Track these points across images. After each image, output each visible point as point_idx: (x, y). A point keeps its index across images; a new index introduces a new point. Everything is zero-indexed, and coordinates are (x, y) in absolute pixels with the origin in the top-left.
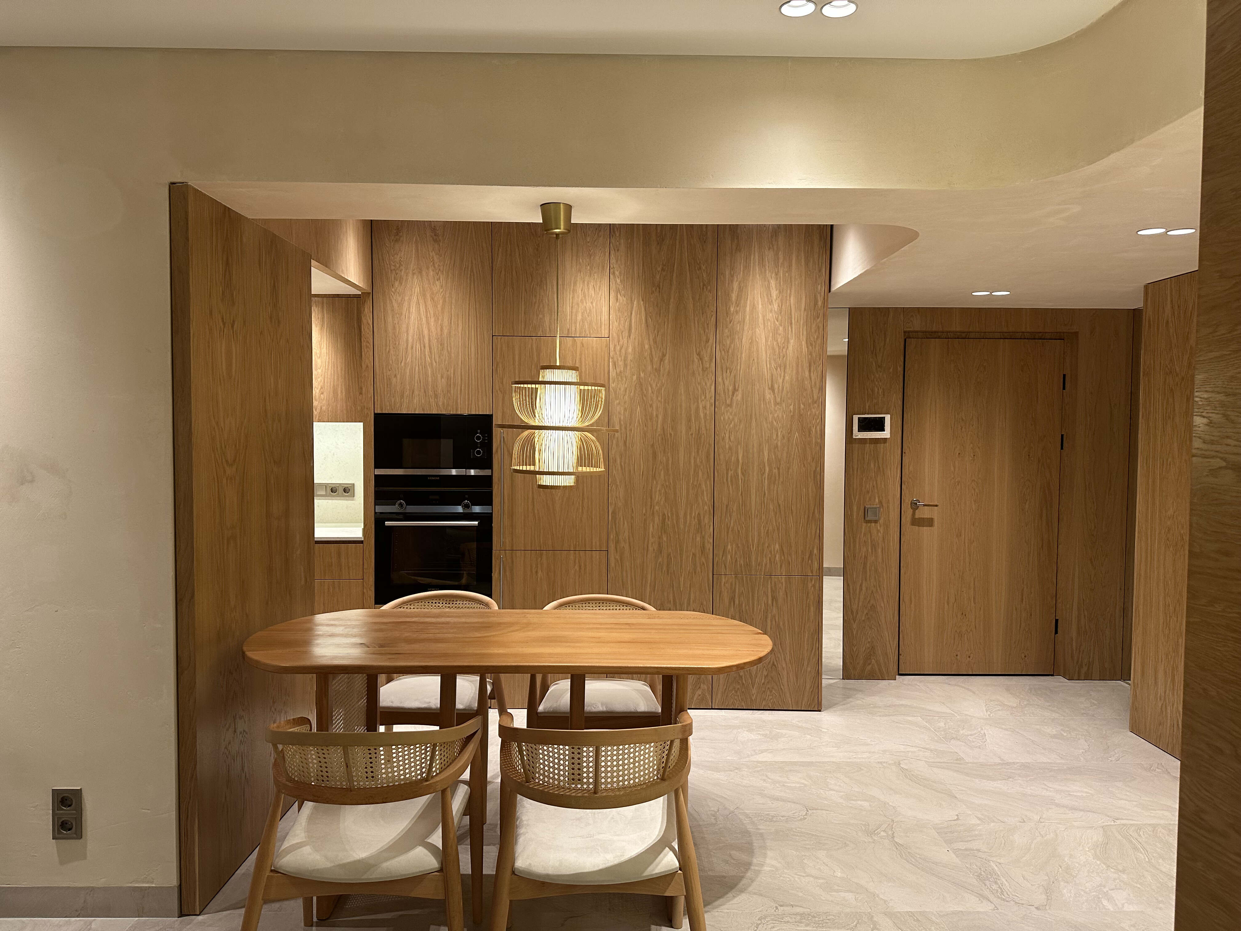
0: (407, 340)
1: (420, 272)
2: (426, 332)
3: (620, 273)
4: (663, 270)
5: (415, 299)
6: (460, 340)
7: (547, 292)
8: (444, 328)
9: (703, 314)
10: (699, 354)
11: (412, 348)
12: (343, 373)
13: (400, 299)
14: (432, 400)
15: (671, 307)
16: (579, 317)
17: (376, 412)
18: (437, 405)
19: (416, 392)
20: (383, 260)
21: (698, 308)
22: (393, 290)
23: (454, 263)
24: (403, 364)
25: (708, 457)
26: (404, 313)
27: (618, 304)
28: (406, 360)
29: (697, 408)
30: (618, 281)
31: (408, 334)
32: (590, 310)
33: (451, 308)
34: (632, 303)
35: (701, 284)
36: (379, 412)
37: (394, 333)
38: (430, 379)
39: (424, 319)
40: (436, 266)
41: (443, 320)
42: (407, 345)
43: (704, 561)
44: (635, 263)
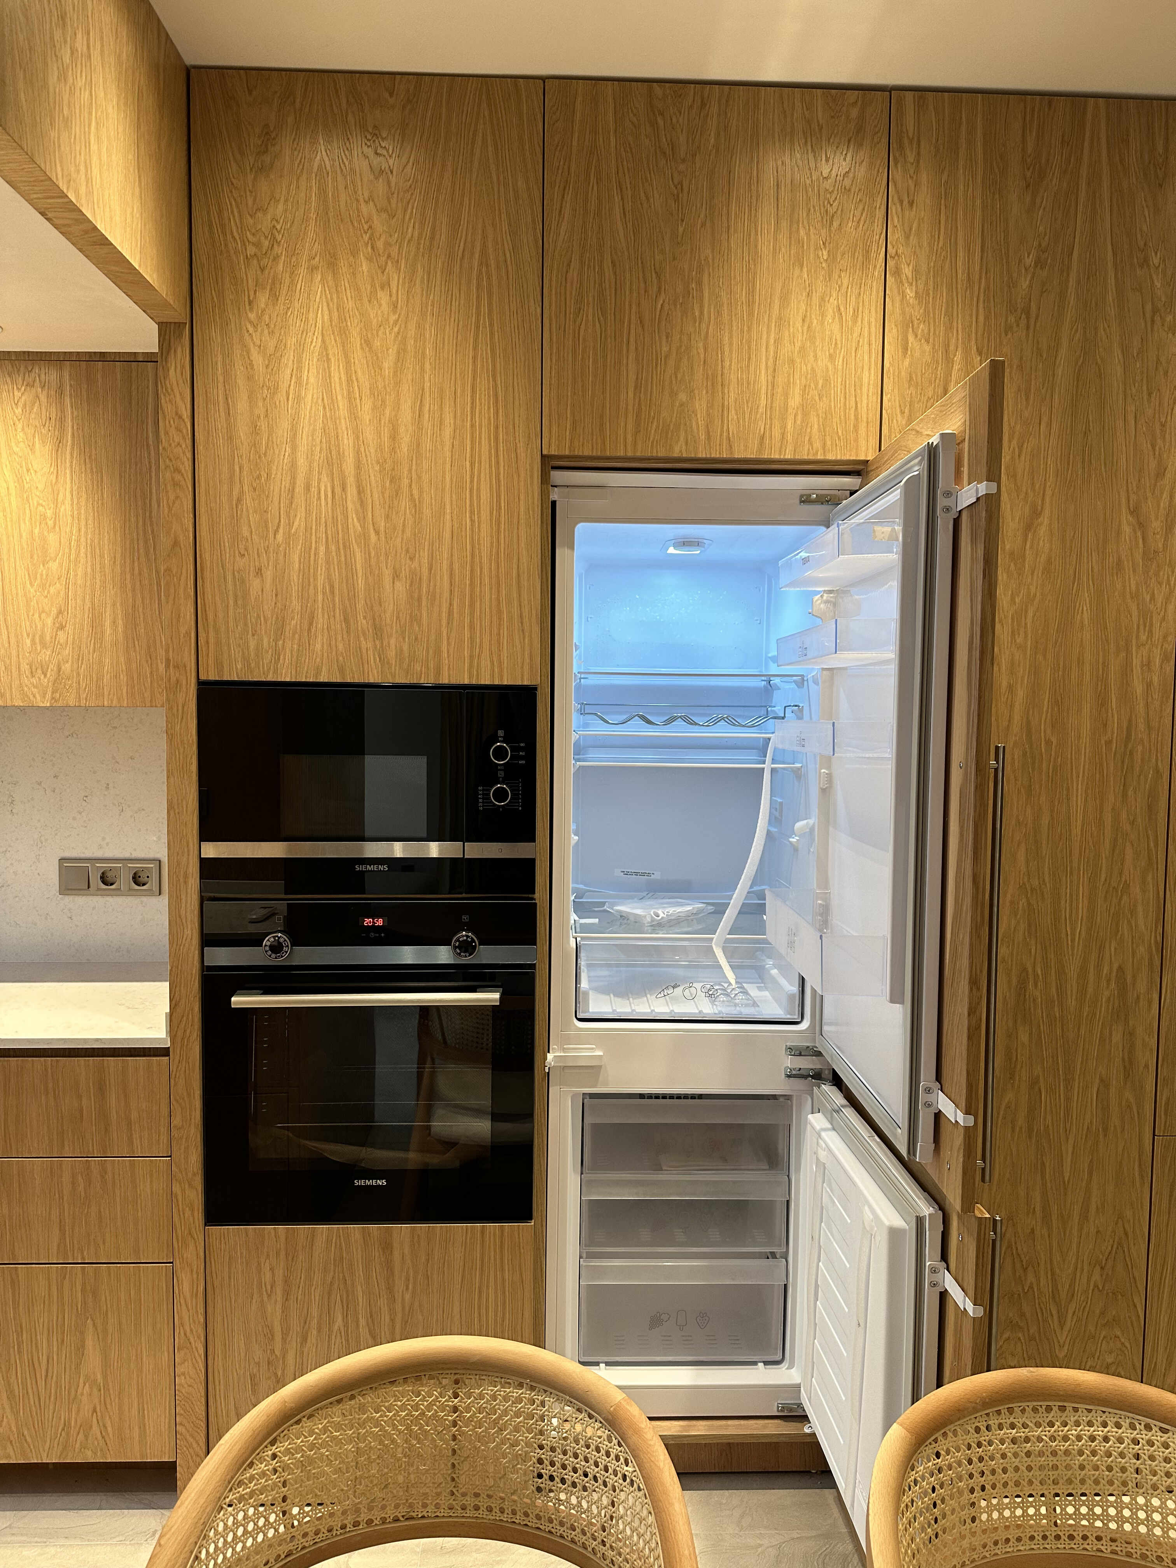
0: (293, 465)
1: (332, 264)
2: (347, 442)
3: (916, 271)
4: (1039, 263)
5: (317, 343)
6: (448, 466)
7: (704, 326)
8: (402, 430)
9: (1150, 394)
10: (1135, 511)
11: (308, 488)
12: (118, 569)
13: (271, 344)
14: (367, 644)
15: (1060, 372)
16: (795, 400)
17: (203, 677)
18: (383, 660)
19: (321, 620)
20: (223, 226)
21: (1138, 378)
22: (252, 316)
23: (432, 238)
24: (280, 537)
25: (1151, 809)
26: (283, 386)
27: (907, 362)
28: (290, 525)
29: (1126, 670)
30: (910, 293)
31: (294, 448)
32: (827, 380)
33: (422, 370)
34: (949, 361)
35: (1149, 307)
36: (213, 676)
37: (254, 445)
38: (361, 583)
39: (342, 404)
40: (380, 244)
41: (397, 407)
42: (294, 479)
43: (1132, 1100)
44: (961, 242)
